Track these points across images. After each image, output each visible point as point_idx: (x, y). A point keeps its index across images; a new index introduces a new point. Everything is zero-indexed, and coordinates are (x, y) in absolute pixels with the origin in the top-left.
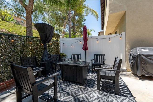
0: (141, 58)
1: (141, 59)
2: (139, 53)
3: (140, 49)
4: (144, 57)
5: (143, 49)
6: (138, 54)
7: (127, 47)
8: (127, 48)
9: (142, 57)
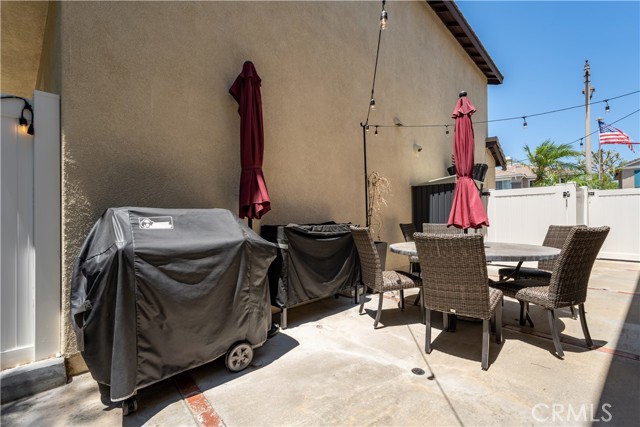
0: (131, 276)
1: (131, 284)
2: (121, 243)
3: (136, 216)
4: (146, 267)
5: (147, 220)
6: (113, 251)
7: (73, 201)
8: (73, 207)
9: (139, 270)
